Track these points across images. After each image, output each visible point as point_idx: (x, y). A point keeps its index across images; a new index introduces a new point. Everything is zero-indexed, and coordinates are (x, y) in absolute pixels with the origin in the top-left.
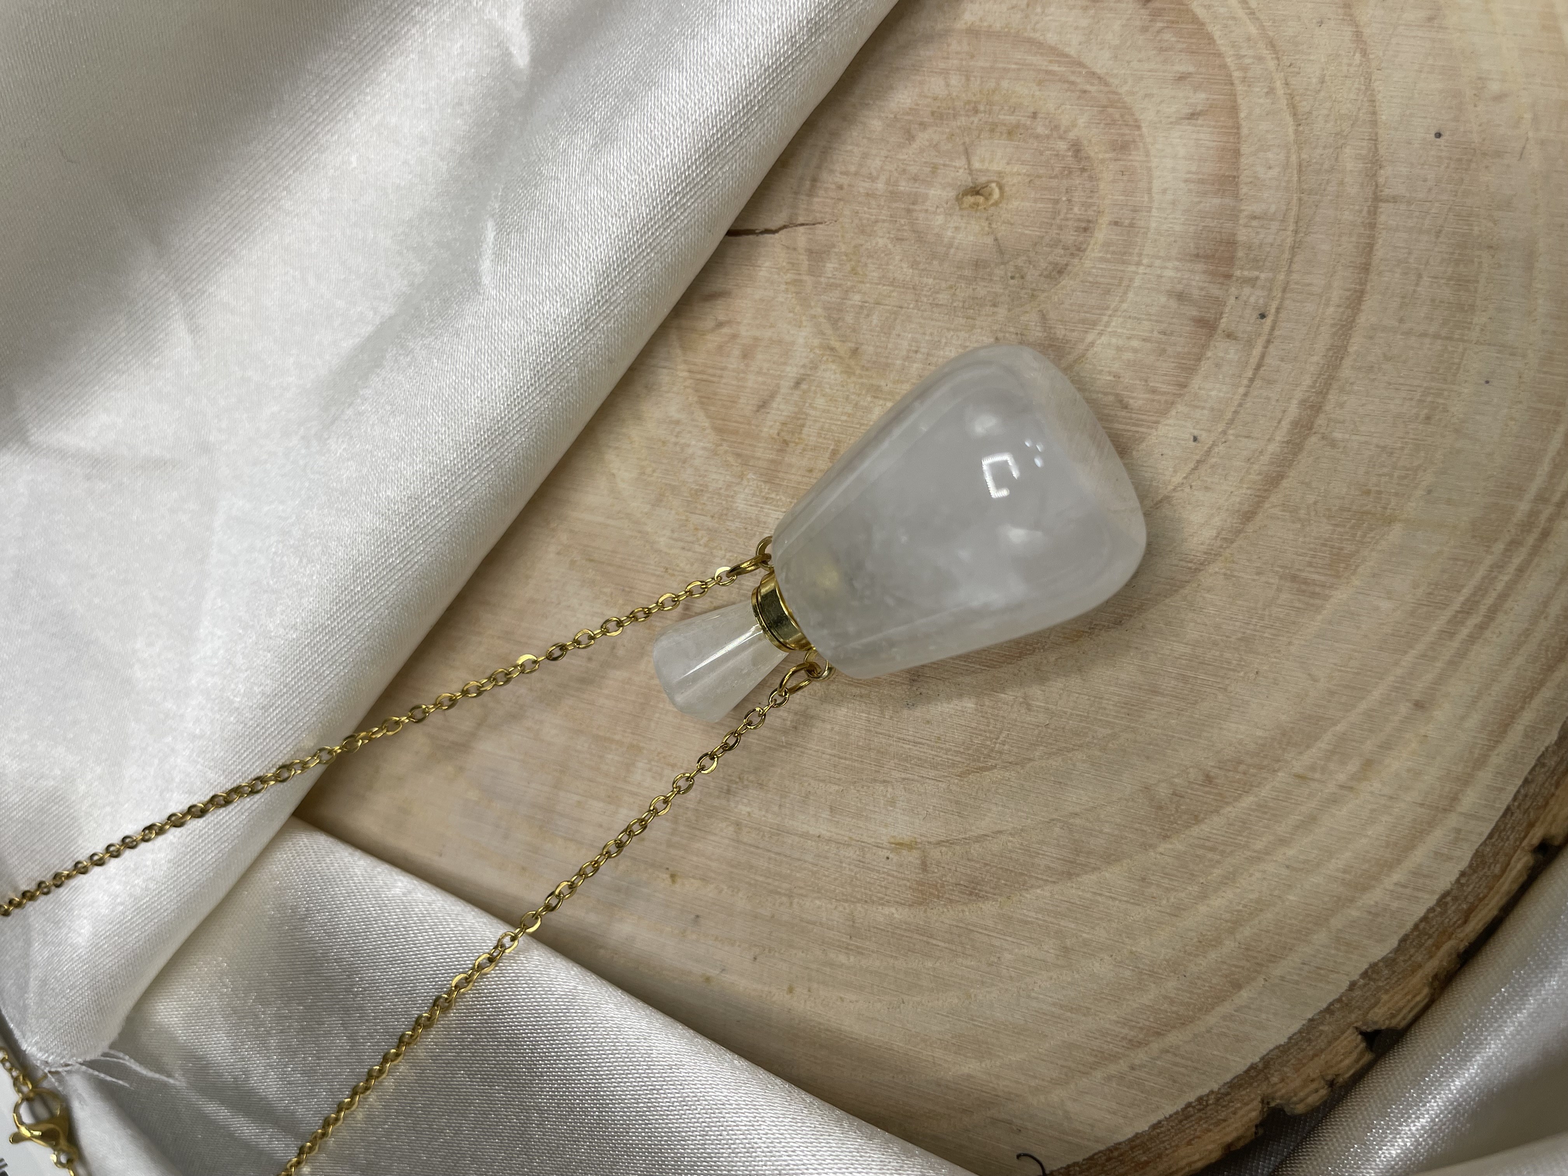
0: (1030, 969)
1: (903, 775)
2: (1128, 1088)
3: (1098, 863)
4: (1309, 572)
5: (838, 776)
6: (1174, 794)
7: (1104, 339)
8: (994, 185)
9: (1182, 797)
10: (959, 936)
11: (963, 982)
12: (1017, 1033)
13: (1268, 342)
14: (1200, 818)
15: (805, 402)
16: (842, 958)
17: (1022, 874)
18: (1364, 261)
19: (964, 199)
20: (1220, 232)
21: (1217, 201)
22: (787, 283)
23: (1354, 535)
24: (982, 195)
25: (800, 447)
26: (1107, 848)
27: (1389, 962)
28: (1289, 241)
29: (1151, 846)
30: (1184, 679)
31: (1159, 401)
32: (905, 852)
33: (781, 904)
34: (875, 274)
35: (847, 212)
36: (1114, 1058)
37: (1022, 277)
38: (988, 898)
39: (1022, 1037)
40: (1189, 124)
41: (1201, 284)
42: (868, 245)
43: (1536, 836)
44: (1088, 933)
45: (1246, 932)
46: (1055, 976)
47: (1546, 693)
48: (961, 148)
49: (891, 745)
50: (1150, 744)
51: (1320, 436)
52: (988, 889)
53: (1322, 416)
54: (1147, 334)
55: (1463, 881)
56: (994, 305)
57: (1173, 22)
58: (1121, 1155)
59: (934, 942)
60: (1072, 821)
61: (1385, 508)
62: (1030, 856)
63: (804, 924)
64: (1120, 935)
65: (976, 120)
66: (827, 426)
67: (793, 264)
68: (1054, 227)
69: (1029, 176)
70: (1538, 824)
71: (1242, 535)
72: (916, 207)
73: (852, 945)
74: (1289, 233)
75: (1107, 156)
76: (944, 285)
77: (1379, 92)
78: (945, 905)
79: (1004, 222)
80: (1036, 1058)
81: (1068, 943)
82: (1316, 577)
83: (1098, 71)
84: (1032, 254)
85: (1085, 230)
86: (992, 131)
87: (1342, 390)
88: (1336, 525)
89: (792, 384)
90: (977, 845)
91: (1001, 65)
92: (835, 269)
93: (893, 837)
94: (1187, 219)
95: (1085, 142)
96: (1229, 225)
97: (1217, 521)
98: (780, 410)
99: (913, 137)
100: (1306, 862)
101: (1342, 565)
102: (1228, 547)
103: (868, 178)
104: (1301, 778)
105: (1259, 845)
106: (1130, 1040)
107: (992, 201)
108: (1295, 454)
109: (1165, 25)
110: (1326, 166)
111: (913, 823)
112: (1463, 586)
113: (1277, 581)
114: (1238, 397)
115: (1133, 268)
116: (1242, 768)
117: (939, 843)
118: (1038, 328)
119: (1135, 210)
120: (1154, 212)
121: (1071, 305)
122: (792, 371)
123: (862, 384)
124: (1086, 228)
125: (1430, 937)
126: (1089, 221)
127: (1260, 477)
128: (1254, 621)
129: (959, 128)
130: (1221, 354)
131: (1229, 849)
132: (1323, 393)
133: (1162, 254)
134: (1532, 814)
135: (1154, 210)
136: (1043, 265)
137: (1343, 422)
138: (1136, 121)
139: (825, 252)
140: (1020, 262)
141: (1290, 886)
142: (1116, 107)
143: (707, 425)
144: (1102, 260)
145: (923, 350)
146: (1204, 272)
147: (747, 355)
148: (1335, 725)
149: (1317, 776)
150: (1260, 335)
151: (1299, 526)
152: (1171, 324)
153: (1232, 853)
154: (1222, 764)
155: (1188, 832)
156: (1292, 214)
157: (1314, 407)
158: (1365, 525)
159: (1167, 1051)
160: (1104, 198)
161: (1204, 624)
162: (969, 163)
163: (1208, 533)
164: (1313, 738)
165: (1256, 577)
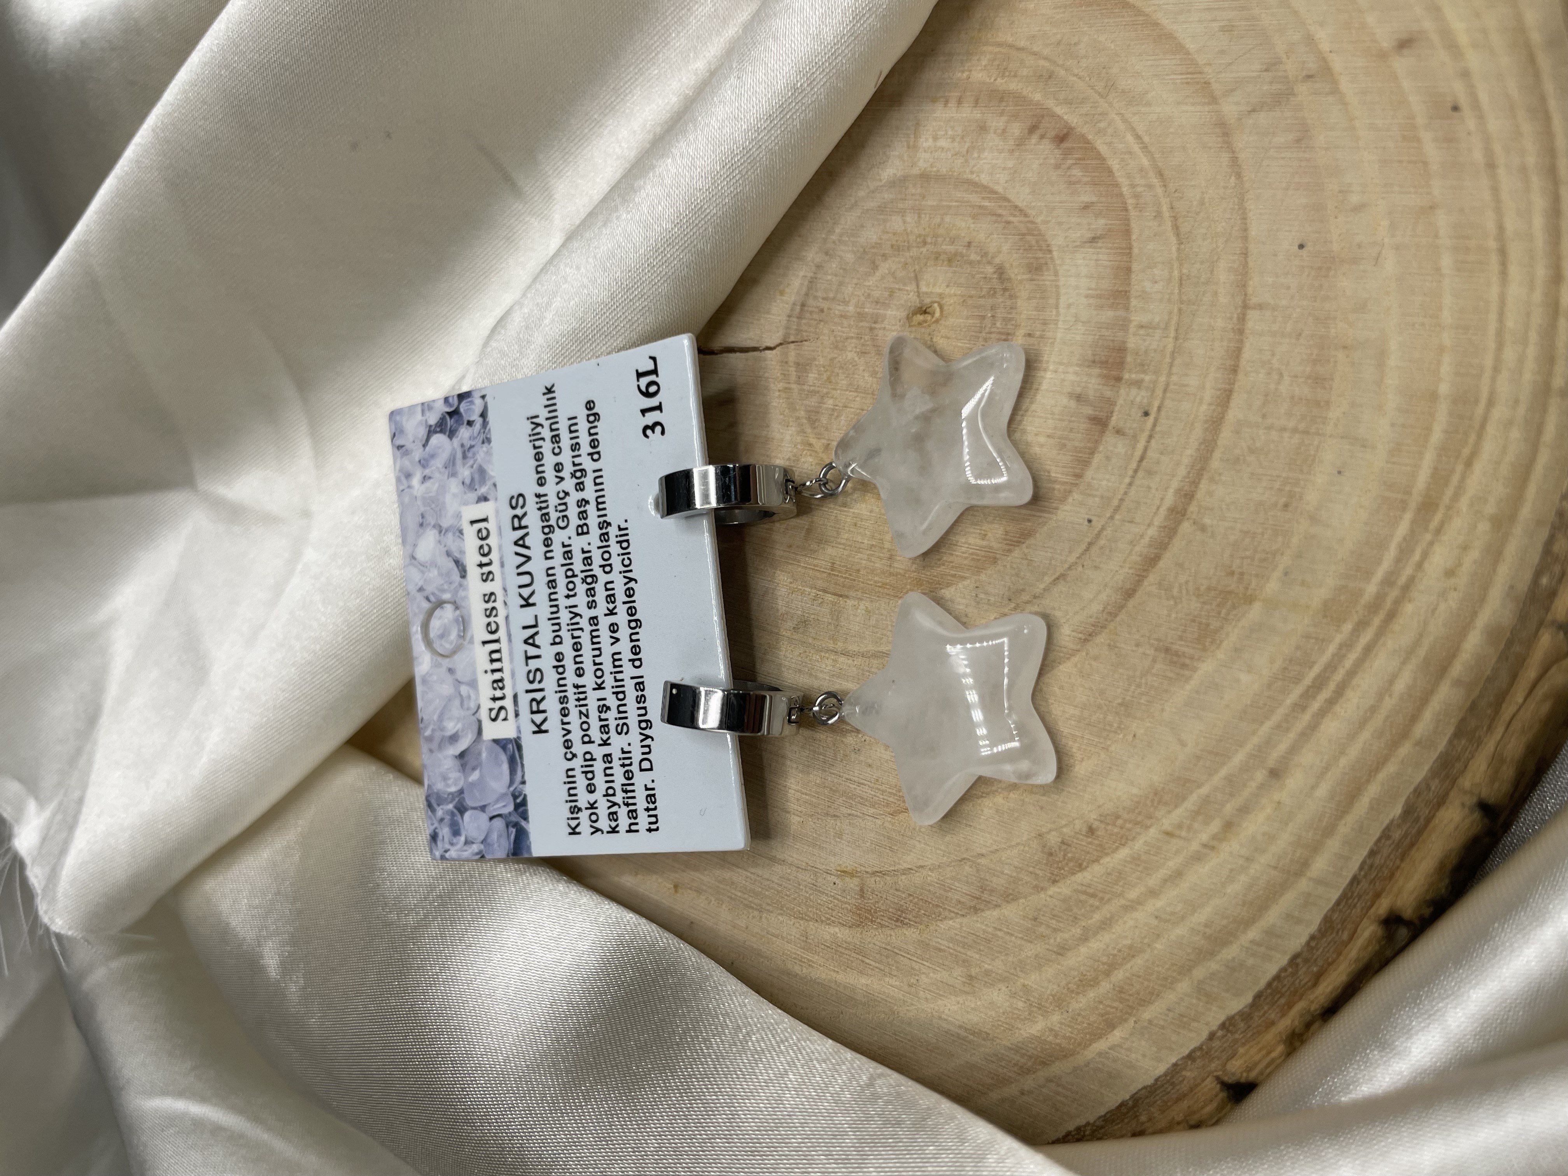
0: (941, 992)
1: (849, 811)
3: (999, 901)
4: (1181, 645)
5: (800, 809)
6: (1063, 842)
8: (936, 305)
9: (1069, 845)
10: (887, 957)
13: (1151, 437)
14: (1083, 866)
17: (938, 906)
18: (1233, 363)
19: (914, 318)
20: (1113, 341)
21: (1111, 313)
23: (1219, 613)
24: (929, 313)
26: (1007, 888)
27: (1246, 1015)
28: (1170, 347)
29: (1042, 889)
31: (1059, 490)
32: (847, 879)
33: (754, 917)
34: (844, 382)
35: (826, 331)
38: (910, 926)
40: (1090, 247)
41: (1096, 387)
42: (840, 358)
43: (1383, 907)
44: (989, 964)
45: (1119, 975)
46: (961, 1002)
47: (1391, 768)
48: (912, 275)
49: (840, 784)
50: (1044, 795)
51: (1191, 521)
52: (910, 917)
53: (1195, 503)
54: (1050, 431)
55: (1313, 944)
57: (1080, 159)
59: (867, 961)
60: (979, 861)
61: (1247, 588)
62: (945, 890)
63: (770, 937)
64: (1015, 969)
65: (924, 250)
67: (784, 375)
68: (981, 339)
69: (962, 296)
70: (1384, 895)
71: (1124, 611)
72: (877, 326)
74: (1171, 340)
75: (1025, 277)
77: (1250, 210)
78: (876, 929)
79: (942, 337)
81: (973, 972)
82: (1186, 650)
83: (1020, 204)
86: (937, 259)
87: (1212, 480)
88: (1204, 603)
90: (903, 877)
91: (945, 203)
92: (816, 379)
93: (840, 865)
94: (1086, 330)
95: (1007, 266)
96: (1121, 334)
97: (1103, 597)
99: (877, 267)
100: (1173, 913)
101: (1209, 640)
102: (1112, 621)
103: (843, 302)
104: (1169, 835)
105: (1133, 894)
106: (1021, 1067)
107: (934, 319)
108: (1171, 538)
109: (1074, 162)
110: (1202, 280)
111: (854, 854)
112: (1314, 663)
113: (1153, 652)
114: (1124, 486)
115: (1042, 374)
116: (1120, 822)
117: (874, 873)
120: (1060, 324)
124: (1006, 339)
125: (1282, 995)
126: (1008, 334)
127: (1140, 558)
128: (1133, 688)
129: (912, 257)
130: (1111, 448)
131: (1107, 897)
132: (1195, 484)
133: (1065, 361)
134: (1377, 884)
135: (1060, 322)
137: (1212, 509)
138: (1048, 246)
139: (808, 365)
141: (1158, 935)
142: (1033, 235)
146: (1099, 376)
148: (1199, 787)
149: (1184, 834)
150: (1143, 431)
151: (1172, 602)
152: (1070, 421)
153: (1109, 900)
154: (1103, 818)
155: (1073, 878)
156: (1173, 322)
157: (1187, 496)
158: (1229, 604)
159: (1051, 1081)
160: (1021, 314)
161: (1091, 689)
162: (918, 286)
163: (1096, 607)
164: (1180, 799)
165: (1134, 648)
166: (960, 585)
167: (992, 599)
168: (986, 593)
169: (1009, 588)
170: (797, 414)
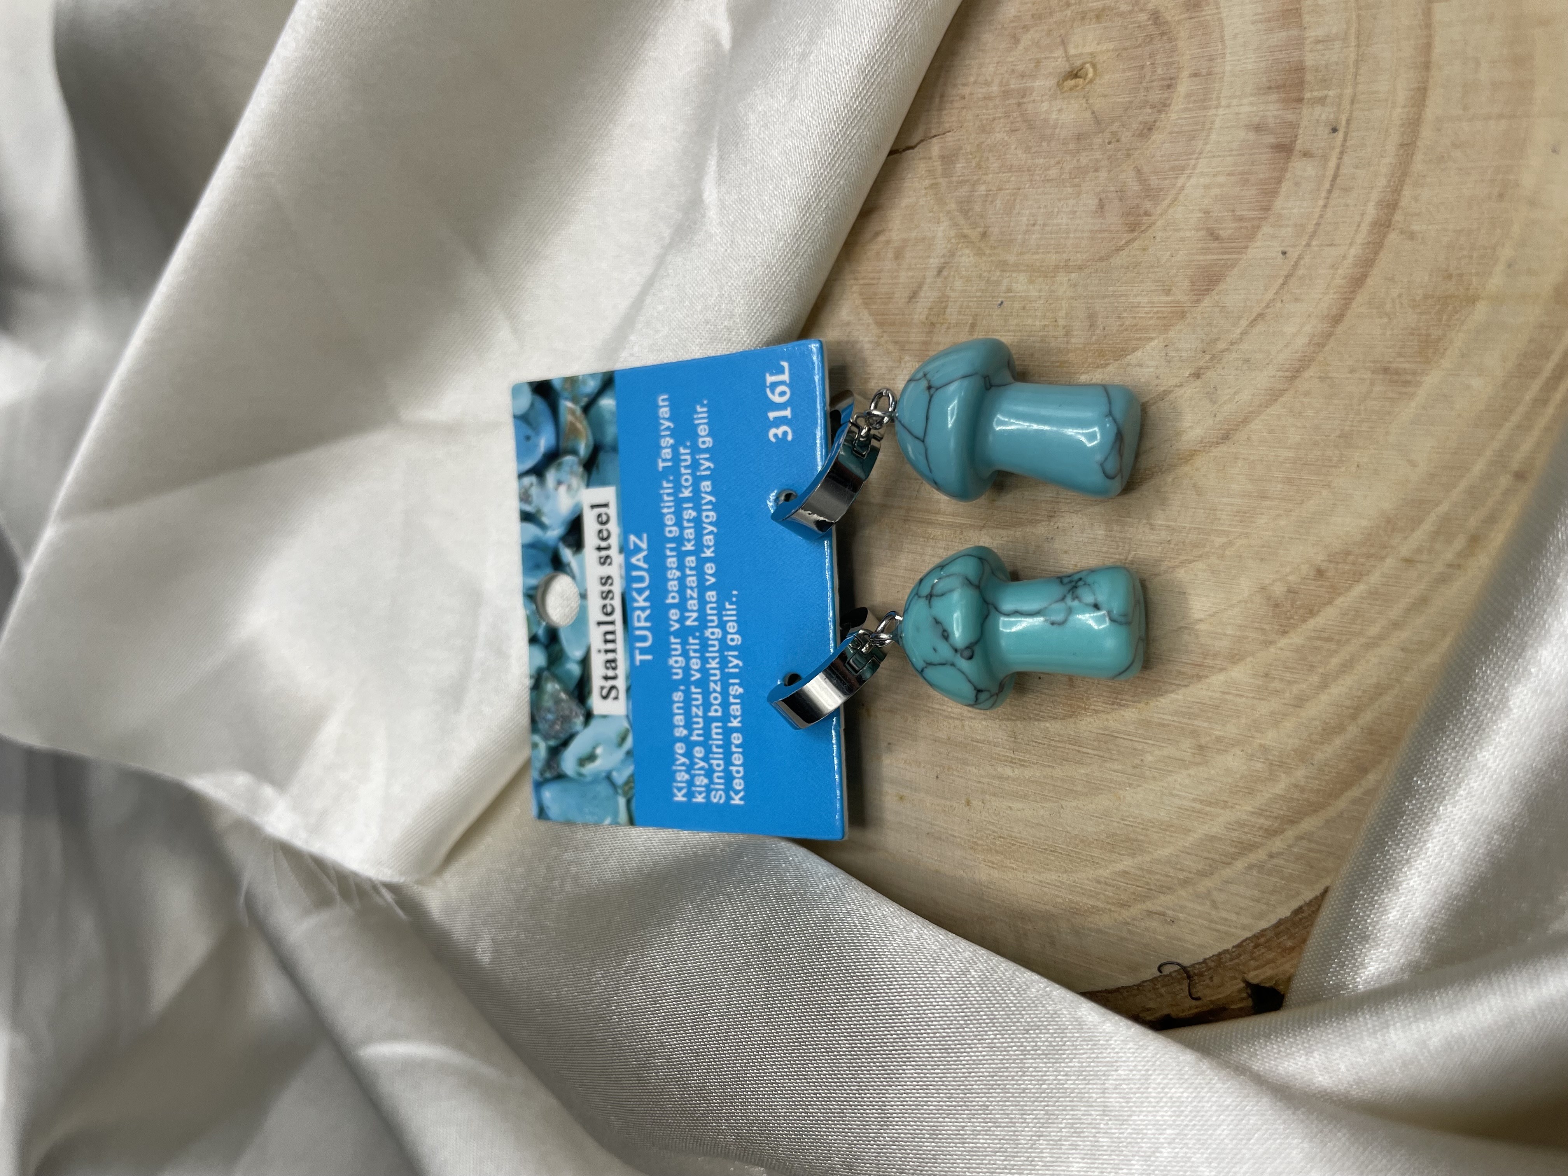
0: (1170, 769)
2: (1268, 875)
3: (1225, 664)
4: (1400, 362)
6: (1290, 591)
7: (1193, 181)
8: (1088, 65)
9: (1296, 593)
10: (1106, 743)
11: (1112, 785)
12: (1164, 830)
13: (1342, 153)
14: (1315, 611)
15: (946, 287)
16: (1008, 771)
17: (1157, 681)
18: (1424, 59)
19: (1065, 83)
20: (1289, 62)
21: (1283, 34)
22: (925, 188)
23: (1440, 320)
24: (1080, 77)
25: (946, 326)
26: (1231, 649)
28: (1353, 57)
29: (1271, 643)
30: (1289, 481)
31: (1247, 228)
34: (995, 165)
35: (970, 117)
36: (1252, 847)
37: (1118, 141)
38: (1128, 706)
39: (1168, 833)
41: (1275, 113)
42: (989, 142)
44: (1219, 730)
45: (1368, 716)
46: (1193, 774)
48: (1058, 40)
50: (1263, 547)
51: (1398, 231)
52: (1128, 697)
53: (1399, 212)
54: (1230, 169)
56: (1096, 170)
58: (1267, 941)
59: (1084, 750)
60: (1198, 627)
61: (1468, 289)
63: (975, 743)
64: (1249, 730)
65: (1069, 12)
66: (965, 303)
67: (929, 171)
68: (1142, 90)
69: (1116, 50)
71: (1332, 338)
72: (1025, 100)
73: (1015, 759)
74: (1352, 49)
75: (1183, 16)
76: (1052, 162)
78: (1091, 716)
79: (1099, 96)
80: (1182, 852)
81: (1203, 741)
82: (1407, 366)
84: (1125, 118)
85: (1169, 86)
86: (1083, 18)
87: (1416, 184)
88: (1422, 313)
89: (935, 273)
92: (964, 168)
94: (1257, 57)
95: (1163, 9)
96: (1297, 53)
97: (1308, 329)
98: (928, 296)
99: (1019, 40)
100: (1421, 642)
101: (1431, 350)
102: (1321, 351)
103: (985, 84)
104: (1409, 561)
105: (1374, 630)
106: (1267, 830)
107: (1087, 80)
108: (1376, 253)
112: (1551, 353)
113: (1370, 375)
114: (1318, 210)
115: (1213, 111)
116: (1351, 558)
118: (1135, 184)
119: (1211, 58)
120: (1228, 57)
121: (1161, 157)
122: (934, 262)
123: (992, 261)
124: (1169, 85)
126: (1171, 79)
127: (1344, 281)
128: (1351, 417)
129: (1056, 23)
130: (1299, 173)
131: (1345, 638)
132: (1397, 191)
133: (1238, 93)
135: (1228, 55)
136: (1135, 126)
137: (1418, 215)
139: (954, 155)
140: (1115, 127)
141: (1407, 668)
143: (870, 321)
144: (1186, 110)
145: (1039, 222)
146: (1278, 101)
147: (898, 255)
148: (1437, 505)
149: (1424, 557)
150: (1333, 148)
151: (1385, 320)
152: (1251, 154)
153: (1348, 640)
154: (1332, 558)
155: (1304, 626)
156: (1353, 31)
157: (1390, 206)
158: (1450, 308)
159: (1302, 838)
160: (1183, 55)
161: (1305, 427)
162: (1066, 51)
163: (1301, 342)
164: (1416, 522)
165: (1350, 376)
166: (1148, 347)
167: (1184, 354)
168: (1177, 350)
169: (1202, 341)
170: (947, 208)
